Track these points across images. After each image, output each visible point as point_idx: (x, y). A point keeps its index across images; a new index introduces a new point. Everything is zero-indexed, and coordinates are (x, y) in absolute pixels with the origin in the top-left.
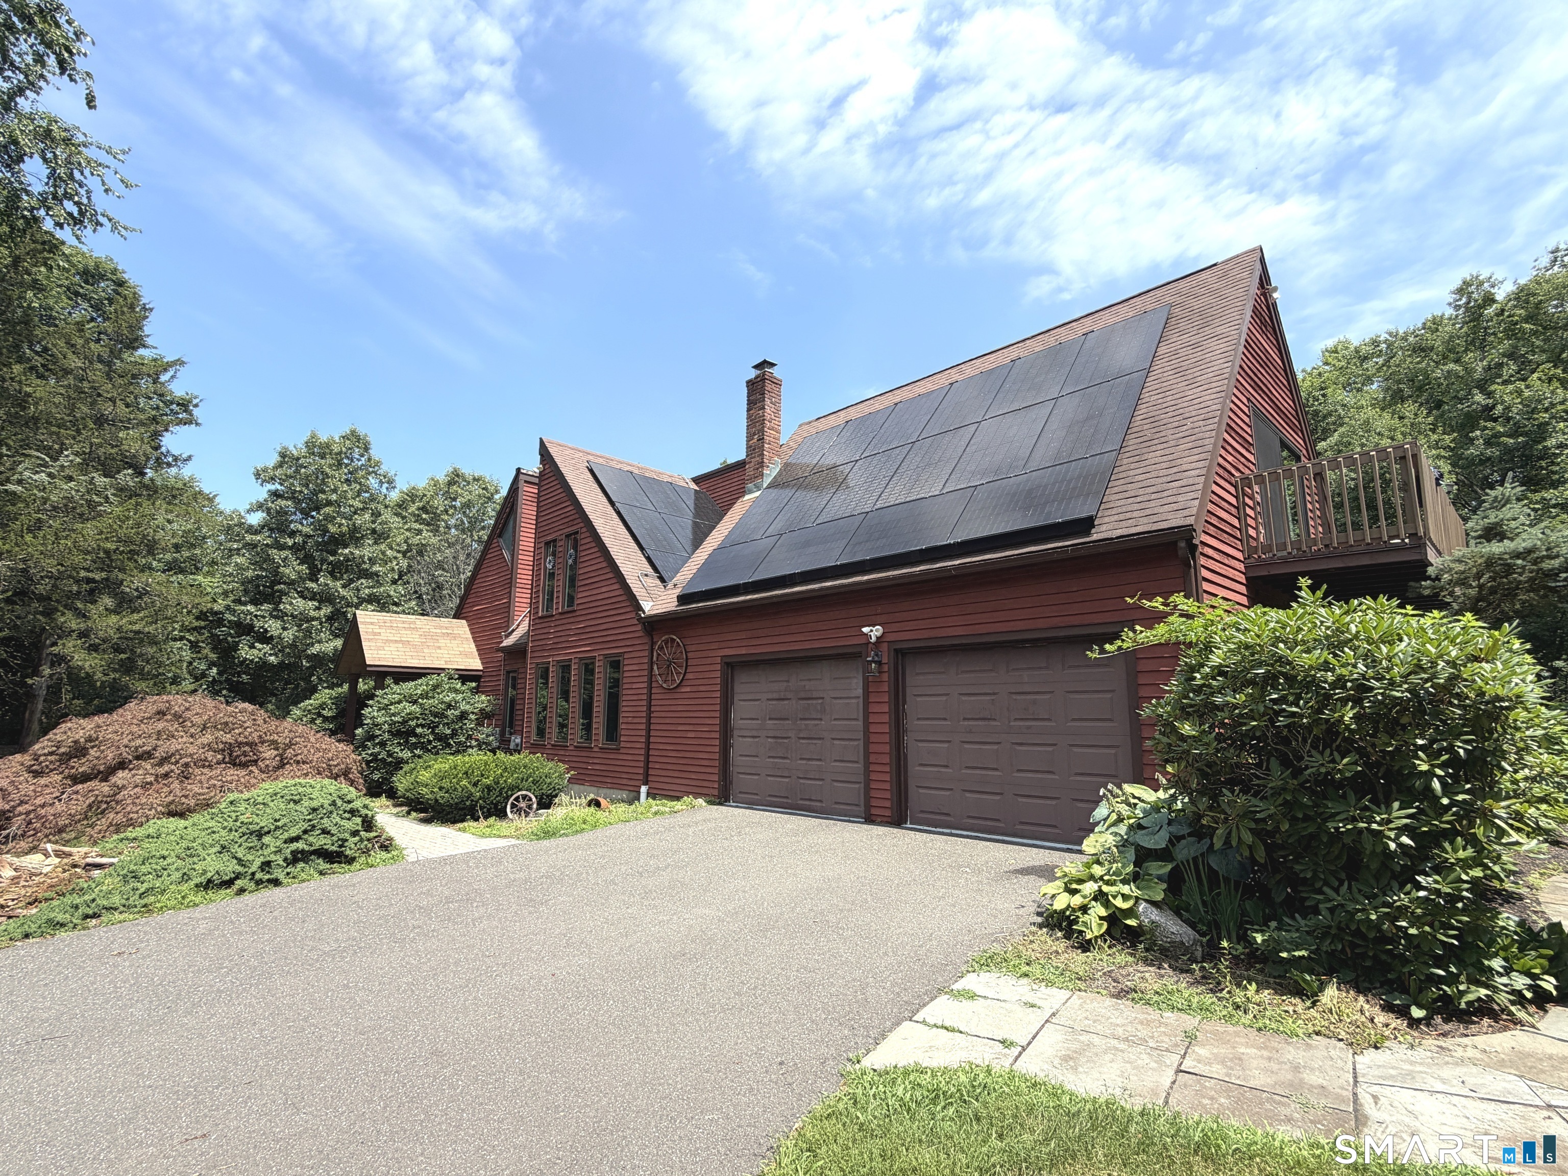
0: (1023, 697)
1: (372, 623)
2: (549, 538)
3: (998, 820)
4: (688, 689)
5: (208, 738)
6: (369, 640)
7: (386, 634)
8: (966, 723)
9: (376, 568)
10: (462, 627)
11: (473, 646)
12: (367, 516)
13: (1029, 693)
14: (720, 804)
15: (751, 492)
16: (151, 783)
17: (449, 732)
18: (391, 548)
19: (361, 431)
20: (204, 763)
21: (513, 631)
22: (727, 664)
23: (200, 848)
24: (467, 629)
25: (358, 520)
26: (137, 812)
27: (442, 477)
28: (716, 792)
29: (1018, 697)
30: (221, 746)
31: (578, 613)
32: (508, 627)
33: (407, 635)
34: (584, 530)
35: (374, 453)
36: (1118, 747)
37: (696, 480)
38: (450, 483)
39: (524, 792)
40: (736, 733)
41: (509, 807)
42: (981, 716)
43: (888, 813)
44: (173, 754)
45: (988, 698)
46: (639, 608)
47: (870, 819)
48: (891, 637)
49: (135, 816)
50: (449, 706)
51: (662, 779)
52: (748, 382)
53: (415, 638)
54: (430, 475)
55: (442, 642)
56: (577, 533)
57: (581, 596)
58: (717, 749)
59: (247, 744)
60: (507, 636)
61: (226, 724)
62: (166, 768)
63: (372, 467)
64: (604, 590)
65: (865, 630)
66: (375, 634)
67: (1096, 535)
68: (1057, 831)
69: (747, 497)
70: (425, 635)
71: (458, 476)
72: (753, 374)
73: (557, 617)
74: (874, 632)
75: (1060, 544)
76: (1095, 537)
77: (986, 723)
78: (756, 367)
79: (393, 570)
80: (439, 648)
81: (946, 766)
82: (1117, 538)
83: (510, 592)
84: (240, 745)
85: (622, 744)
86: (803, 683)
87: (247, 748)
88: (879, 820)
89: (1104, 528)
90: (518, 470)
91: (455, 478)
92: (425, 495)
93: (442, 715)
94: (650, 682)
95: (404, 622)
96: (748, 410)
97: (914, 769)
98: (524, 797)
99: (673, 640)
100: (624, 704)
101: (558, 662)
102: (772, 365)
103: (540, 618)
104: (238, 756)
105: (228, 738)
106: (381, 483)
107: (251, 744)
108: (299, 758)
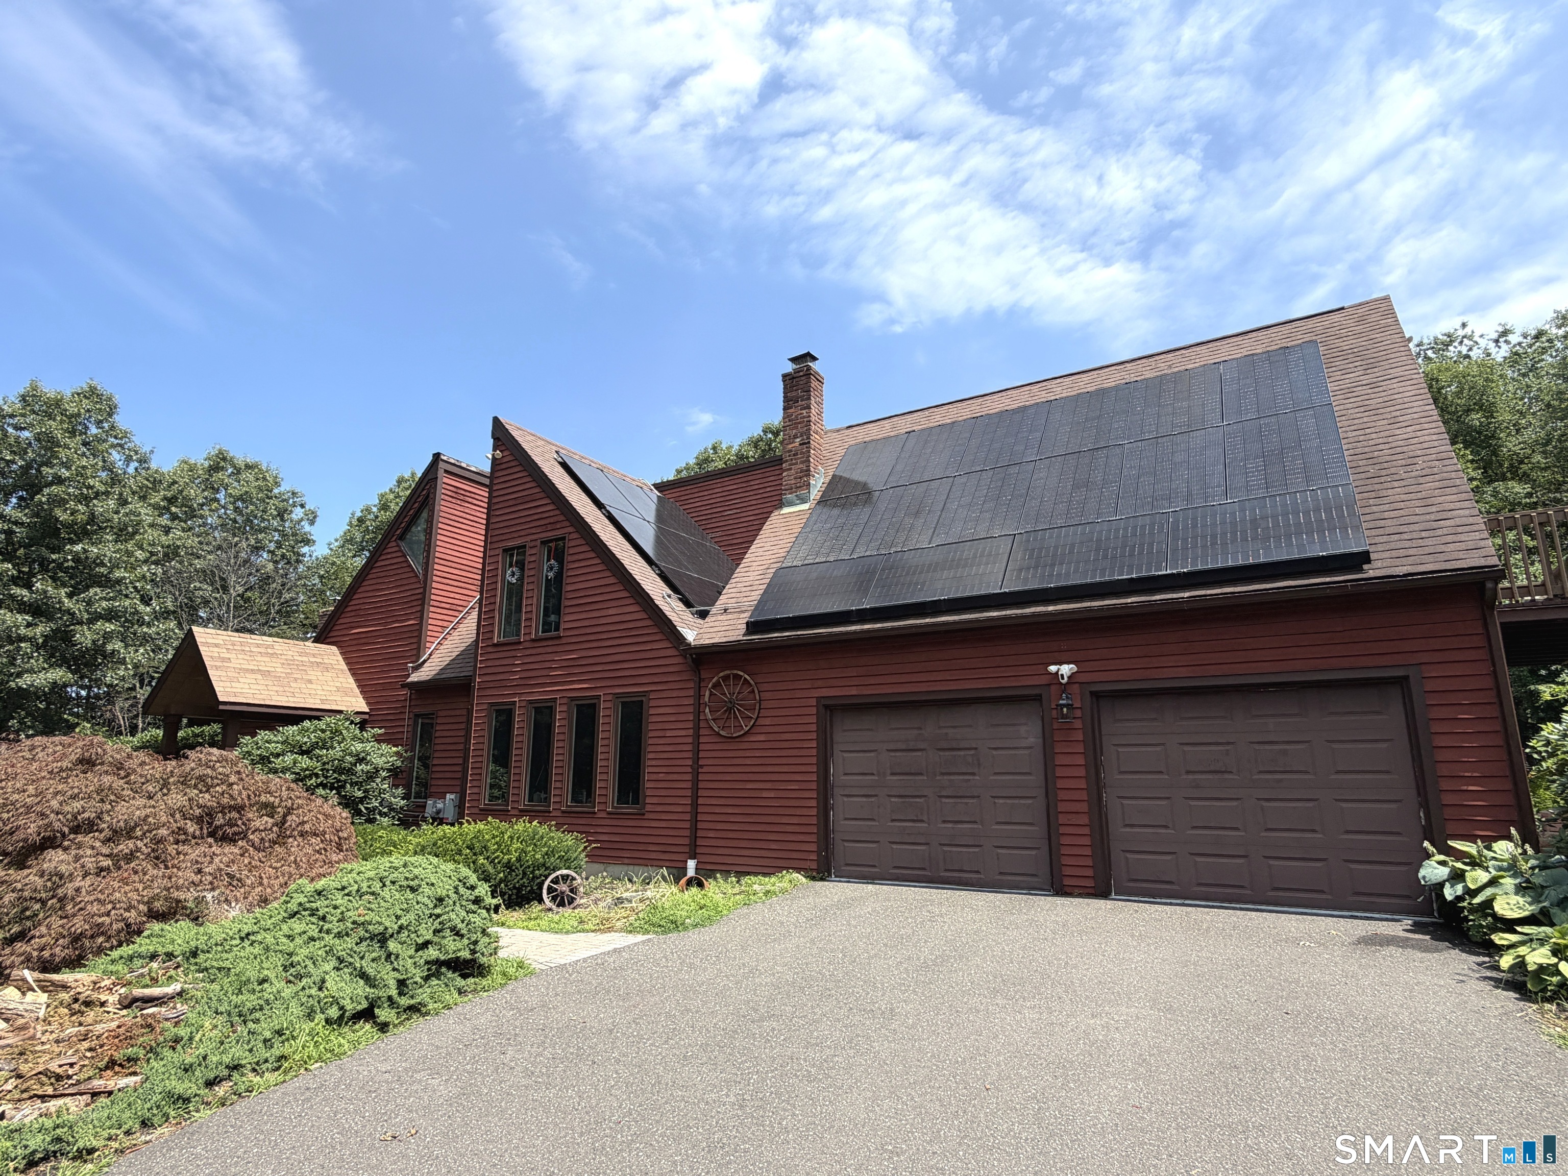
0: (1267, 747)
1: (216, 645)
2: (511, 544)
3: (1242, 887)
4: (762, 738)
5: (177, 799)
6: (217, 668)
7: (239, 660)
8: (1191, 777)
9: (118, 574)
10: (331, 655)
11: (351, 680)
12: (112, 503)
13: (1277, 743)
14: (822, 879)
15: (791, 504)
16: (108, 869)
17: (359, 794)
18: (141, 548)
19: (105, 387)
20: (181, 837)
21: (425, 661)
22: (826, 707)
23: (309, 963)
24: (340, 658)
25: (99, 507)
26: (108, 914)
27: (200, 458)
28: (814, 866)
29: (1261, 747)
30: (198, 812)
31: (564, 641)
32: (419, 658)
33: (266, 664)
34: (575, 536)
35: (121, 420)
36: (1400, 801)
37: (657, 486)
38: (215, 468)
39: (565, 872)
40: (837, 791)
41: (545, 891)
42: (1212, 768)
43: (1090, 883)
44: (136, 825)
45: (1221, 748)
46: (678, 638)
47: (1061, 890)
48: (1083, 678)
49: (107, 920)
50: (361, 760)
51: (720, 851)
52: (785, 376)
53: (275, 666)
54: (181, 457)
55: (313, 674)
56: (563, 539)
57: (568, 619)
58: (814, 812)
59: (232, 808)
60: (416, 669)
61: (201, 778)
62: (126, 846)
63: (121, 439)
64: (611, 612)
65: (1053, 668)
66: (224, 660)
67: (1370, 571)
68: (1324, 896)
69: (786, 510)
70: (288, 663)
71: (224, 459)
72: (789, 368)
73: (528, 645)
74: (1066, 670)
75: (1328, 579)
76: (1371, 574)
77: (1217, 776)
78: (794, 360)
79: (144, 577)
80: (310, 681)
81: (1166, 827)
82: (1405, 575)
83: (422, 612)
84: (223, 809)
85: (648, 808)
86: (945, 731)
87: (234, 814)
88: (1077, 891)
89: (1379, 564)
90: (437, 456)
91: (220, 461)
92: (174, 482)
93: (350, 771)
94: (697, 728)
95: (258, 646)
96: (785, 409)
97: (1117, 829)
98: (565, 878)
99: (739, 677)
100: (651, 756)
101: (531, 702)
102: (814, 359)
103: (495, 645)
104: (221, 826)
105: (205, 798)
106: (129, 459)
107: (240, 809)
108: (307, 827)
